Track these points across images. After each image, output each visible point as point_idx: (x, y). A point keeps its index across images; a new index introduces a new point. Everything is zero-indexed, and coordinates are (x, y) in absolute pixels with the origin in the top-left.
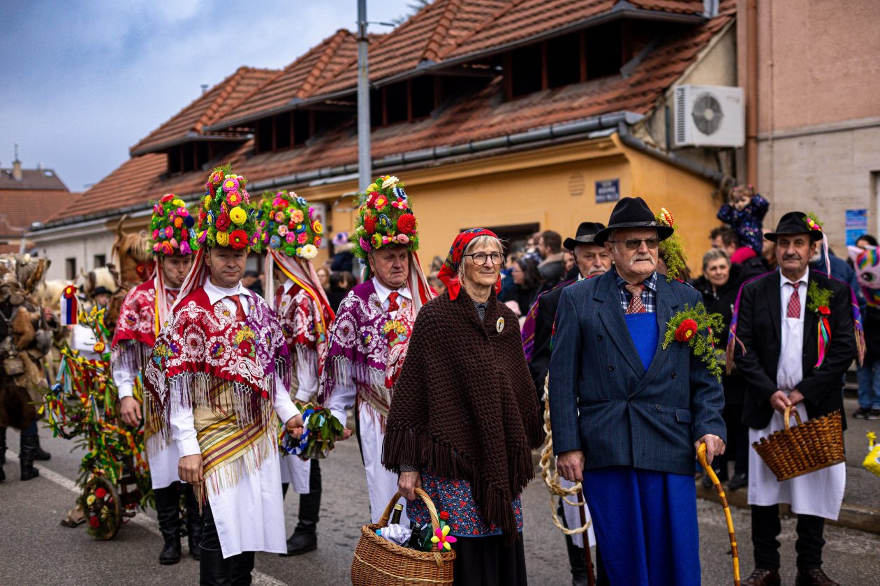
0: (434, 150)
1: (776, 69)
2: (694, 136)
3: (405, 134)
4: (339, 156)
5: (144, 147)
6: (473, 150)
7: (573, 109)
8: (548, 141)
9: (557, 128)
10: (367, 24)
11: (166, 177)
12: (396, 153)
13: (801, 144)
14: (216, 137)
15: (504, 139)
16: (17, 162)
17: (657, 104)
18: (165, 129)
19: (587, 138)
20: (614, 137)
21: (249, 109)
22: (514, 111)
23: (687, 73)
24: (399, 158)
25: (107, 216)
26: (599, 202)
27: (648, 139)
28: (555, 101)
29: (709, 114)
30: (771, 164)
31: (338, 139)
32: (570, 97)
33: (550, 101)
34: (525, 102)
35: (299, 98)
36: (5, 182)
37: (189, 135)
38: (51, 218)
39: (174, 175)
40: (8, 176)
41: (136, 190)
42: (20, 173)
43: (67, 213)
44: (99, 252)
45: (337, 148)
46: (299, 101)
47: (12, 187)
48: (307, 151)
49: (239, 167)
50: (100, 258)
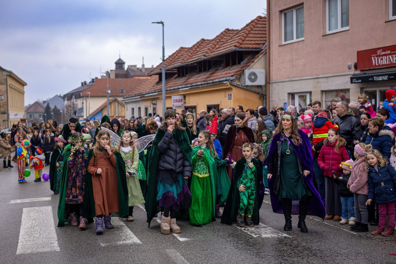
1: (273, 64)
2: (248, 83)
5: (151, 73)
6: (208, 84)
8: (218, 83)
10: (165, 56)
11: (158, 83)
13: (277, 85)
16: (143, 65)
17: (241, 74)
19: (223, 83)
20: (228, 83)
23: (251, 66)
25: (140, 95)
26: (229, 99)
27: (239, 83)
29: (253, 77)
30: (272, 90)
31: (193, 75)
35: (182, 63)
36: (139, 73)
37: (159, 71)
38: (129, 94)
39: (160, 82)
40: (140, 71)
41: (151, 86)
42: (144, 69)
43: (133, 93)
44: (139, 107)
45: (192, 78)
46: (181, 64)
47: (141, 75)
48: (186, 78)
49: (172, 82)
50: (140, 108)
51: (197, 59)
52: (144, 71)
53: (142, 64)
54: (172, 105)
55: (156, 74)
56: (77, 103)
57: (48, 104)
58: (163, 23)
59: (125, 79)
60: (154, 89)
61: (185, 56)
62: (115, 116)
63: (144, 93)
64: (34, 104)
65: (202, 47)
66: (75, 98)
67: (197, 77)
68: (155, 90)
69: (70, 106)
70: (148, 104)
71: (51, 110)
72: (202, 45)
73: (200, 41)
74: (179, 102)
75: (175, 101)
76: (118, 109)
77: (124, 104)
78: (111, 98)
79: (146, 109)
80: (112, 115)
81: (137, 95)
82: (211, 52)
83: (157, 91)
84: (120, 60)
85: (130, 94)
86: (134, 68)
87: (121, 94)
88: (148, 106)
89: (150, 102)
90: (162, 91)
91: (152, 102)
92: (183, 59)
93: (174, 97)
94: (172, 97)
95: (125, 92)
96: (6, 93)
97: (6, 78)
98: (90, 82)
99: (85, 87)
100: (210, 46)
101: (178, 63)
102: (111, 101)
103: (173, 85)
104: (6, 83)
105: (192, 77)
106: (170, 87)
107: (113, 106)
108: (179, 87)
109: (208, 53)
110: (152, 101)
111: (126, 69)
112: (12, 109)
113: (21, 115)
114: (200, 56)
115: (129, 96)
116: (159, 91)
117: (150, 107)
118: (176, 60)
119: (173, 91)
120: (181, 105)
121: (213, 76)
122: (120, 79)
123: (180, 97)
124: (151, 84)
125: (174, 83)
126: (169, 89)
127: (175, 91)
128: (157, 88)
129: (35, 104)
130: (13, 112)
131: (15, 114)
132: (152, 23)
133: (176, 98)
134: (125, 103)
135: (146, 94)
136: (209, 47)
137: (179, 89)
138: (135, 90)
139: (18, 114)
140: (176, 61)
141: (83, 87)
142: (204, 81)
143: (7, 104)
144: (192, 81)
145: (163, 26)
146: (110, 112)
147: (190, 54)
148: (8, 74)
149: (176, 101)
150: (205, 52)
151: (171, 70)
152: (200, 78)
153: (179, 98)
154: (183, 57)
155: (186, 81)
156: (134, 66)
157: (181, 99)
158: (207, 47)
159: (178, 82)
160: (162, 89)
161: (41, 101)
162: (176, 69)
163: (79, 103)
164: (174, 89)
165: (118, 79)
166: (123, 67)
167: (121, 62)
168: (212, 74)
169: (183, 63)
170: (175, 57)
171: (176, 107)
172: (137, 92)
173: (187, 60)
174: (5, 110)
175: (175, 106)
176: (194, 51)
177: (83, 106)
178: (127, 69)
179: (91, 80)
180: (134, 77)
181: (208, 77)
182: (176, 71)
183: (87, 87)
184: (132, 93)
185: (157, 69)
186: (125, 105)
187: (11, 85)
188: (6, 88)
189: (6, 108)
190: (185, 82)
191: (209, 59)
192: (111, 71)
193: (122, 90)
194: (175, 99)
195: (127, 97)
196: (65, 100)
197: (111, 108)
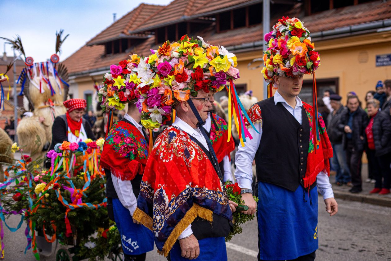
3: (246, 33)
5: (94, 42)
7: (355, 18)
8: (349, 34)
9: (354, 27)
11: (104, 56)
12: (251, 42)
14: (133, 36)
15: (319, 33)
18: (104, 33)
19: (376, 32)
21: (154, 22)
22: (315, 20)
24: (251, 44)
25: (75, 75)
26: (377, 66)
28: (342, 15)
32: (351, 13)
33: (338, 14)
34: (321, 15)
39: (108, 55)
40: (1, 59)
52: (6, 60)
79: (87, 96)
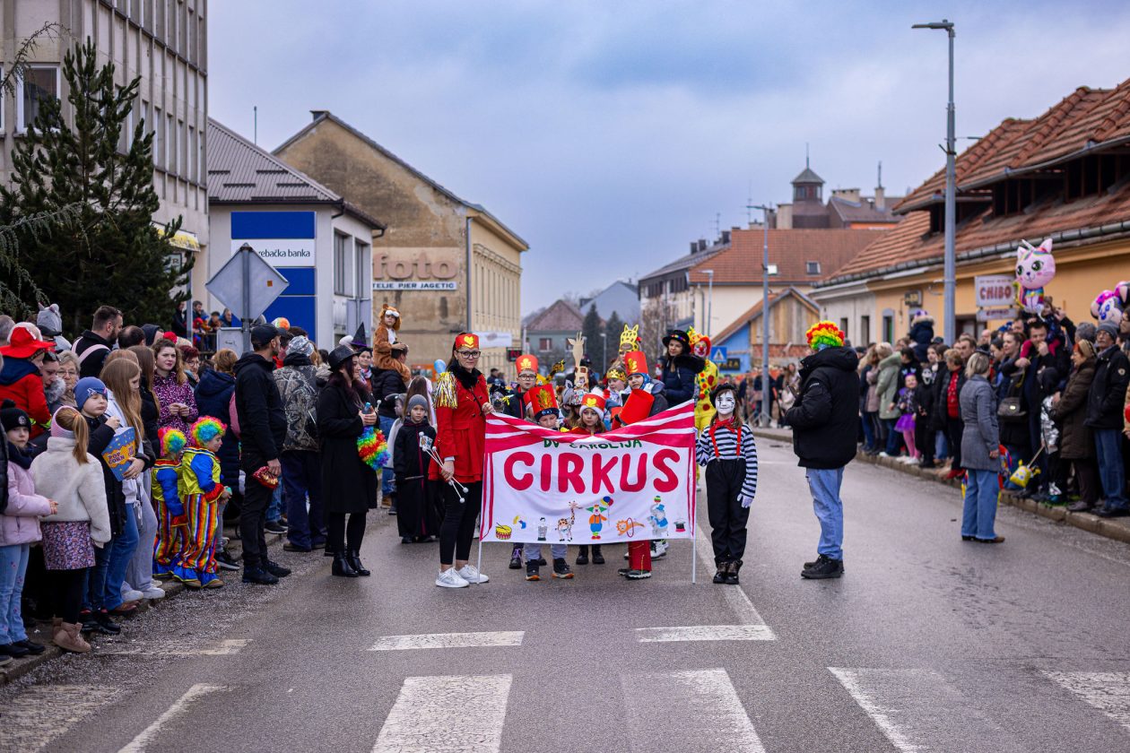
0: (1080, 231)
4: (1039, 227)
5: (905, 206)
6: (1103, 233)
10: (955, 140)
15: (1119, 225)
16: (880, 189)
31: (1049, 208)
35: (1011, 168)
36: (866, 213)
37: (932, 197)
38: (833, 275)
39: (934, 234)
40: (869, 206)
41: (903, 249)
42: (883, 201)
43: (847, 269)
44: (865, 314)
45: (1043, 218)
46: (1009, 171)
47: (873, 219)
48: (1024, 219)
49: (976, 232)
50: (866, 319)
51: (1066, 153)
52: (880, 205)
53: (877, 186)
54: (977, 306)
55: (924, 208)
56: (675, 303)
57: (594, 307)
58: (952, 25)
59: (823, 232)
60: (915, 257)
61: (1022, 144)
62: (790, 344)
63: (881, 271)
64: (552, 308)
65: (1080, 114)
66: (672, 291)
67: (1063, 214)
68: (917, 260)
69: (656, 314)
70: (895, 305)
71: (603, 325)
72: (1080, 110)
73: (1074, 95)
74: (1001, 297)
75: (985, 293)
76: (799, 323)
77: (817, 305)
78: (776, 290)
79: (888, 321)
80: (781, 341)
81: (858, 276)
82: (1115, 128)
83: (924, 262)
84: (808, 172)
85: (838, 272)
86: (851, 199)
87: (807, 278)
88: (894, 312)
89: (902, 300)
90: (943, 262)
91: (908, 299)
92: (1016, 157)
93: (982, 282)
94: (977, 280)
95: (821, 270)
96: (463, 272)
97: (464, 226)
98: (716, 243)
99: (702, 257)
100: (1112, 108)
101: (998, 168)
102: (779, 298)
103: (980, 242)
104: (464, 240)
105: (1046, 213)
106: (968, 248)
107: (782, 311)
108: (1000, 247)
109: (1103, 130)
110: (907, 296)
111: (825, 202)
112: (480, 317)
113: (507, 337)
114: (1075, 142)
115: (833, 281)
116: (931, 260)
117: (901, 313)
118: (990, 159)
119: (979, 260)
120: (1008, 307)
121: (1122, 210)
122: (808, 231)
123: (1003, 281)
124: (903, 241)
125: (980, 235)
126: (964, 254)
127: (986, 262)
128: (924, 251)
129: (556, 308)
130: (483, 326)
131: (488, 334)
132: (915, 27)
133: (989, 285)
134: (818, 301)
135: (888, 273)
136: (1109, 112)
137: (998, 253)
138: (851, 262)
139: (498, 334)
140: (988, 163)
141: (696, 255)
142: (1090, 225)
143: (466, 303)
144: (1044, 226)
145: (952, 35)
146: (772, 332)
147: (1038, 138)
148: (472, 214)
149: (991, 293)
150: (1091, 129)
151: (973, 192)
152: (1074, 216)
153: (998, 285)
154: (1013, 150)
155: (1026, 229)
156: (852, 191)
157: (1008, 288)
158: (1098, 113)
159: (996, 233)
160: (943, 255)
161: (574, 298)
162: (989, 191)
163: (683, 305)
164: (983, 255)
165: (800, 231)
166: (819, 196)
167: (813, 180)
168: (1116, 201)
169: (1016, 168)
170: (985, 150)
171: (988, 314)
172: (860, 267)
173: (1029, 157)
174: (461, 322)
175: (986, 308)
176: (1052, 129)
177: (694, 314)
178: (830, 202)
179: (721, 236)
180: (849, 226)
181: (1101, 214)
182: (990, 198)
183: (706, 258)
184: (843, 271)
185: (925, 192)
186: (818, 310)
187: (479, 247)
188: (465, 256)
189: (462, 315)
190: (1019, 231)
191: (1104, 150)
192: (779, 206)
193: (813, 265)
194: (987, 286)
195: (827, 282)
196: (642, 295)
197: (777, 318)
